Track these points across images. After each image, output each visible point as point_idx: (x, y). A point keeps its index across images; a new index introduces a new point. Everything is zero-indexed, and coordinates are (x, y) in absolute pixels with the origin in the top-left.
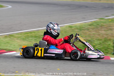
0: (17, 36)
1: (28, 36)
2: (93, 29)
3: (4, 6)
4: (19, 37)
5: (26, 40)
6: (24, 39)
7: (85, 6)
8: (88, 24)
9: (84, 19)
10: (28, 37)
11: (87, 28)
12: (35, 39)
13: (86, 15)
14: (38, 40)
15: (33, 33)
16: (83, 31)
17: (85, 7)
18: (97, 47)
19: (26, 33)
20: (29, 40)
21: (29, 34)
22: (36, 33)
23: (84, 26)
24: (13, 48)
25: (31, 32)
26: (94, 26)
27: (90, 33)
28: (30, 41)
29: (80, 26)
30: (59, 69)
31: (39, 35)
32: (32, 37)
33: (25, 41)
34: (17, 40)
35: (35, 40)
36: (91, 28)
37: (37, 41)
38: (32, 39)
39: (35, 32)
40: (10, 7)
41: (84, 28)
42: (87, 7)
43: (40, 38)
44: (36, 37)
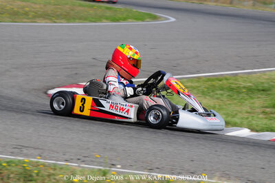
1: (214, 86)
3: (160, 17)
5: (209, 96)
6: (204, 94)
10: (213, 88)
12: (230, 94)
14: (235, 97)
15: (225, 82)
19: (209, 79)
20: (216, 96)
21: (217, 83)
22: (231, 81)
25: (219, 78)
28: (218, 99)
31: (238, 87)
32: (222, 89)
33: (207, 97)
38: (222, 95)
40: (173, 19)
43: (239, 93)
44: (231, 89)
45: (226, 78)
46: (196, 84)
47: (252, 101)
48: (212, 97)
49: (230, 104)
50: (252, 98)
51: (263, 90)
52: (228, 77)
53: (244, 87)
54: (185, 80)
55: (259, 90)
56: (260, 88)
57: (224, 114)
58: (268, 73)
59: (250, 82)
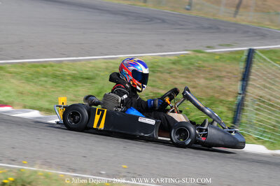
0: (12, 70)
1: (38, 72)
2: (181, 72)
4: (17, 73)
5: (33, 82)
6: (28, 80)
7: (159, 19)
8: (170, 60)
9: (160, 47)
11: (167, 69)
12: (55, 81)
13: (164, 40)
14: (59, 84)
15: (49, 68)
16: (159, 74)
17: (159, 21)
18: (193, 114)
19: (34, 65)
20: (41, 83)
21: (41, 70)
22: (54, 68)
23: (160, 64)
24: (4, 97)
25: (43, 65)
26: (183, 65)
27: (173, 80)
28: (41, 85)
29: (152, 63)
30: (125, 166)
31: (63, 74)
32: (46, 76)
33: (32, 84)
34: (12, 80)
35: (53, 82)
36: (178, 70)
37: (59, 86)
38: (46, 81)
39: (52, 66)
41: (162, 67)
42: (163, 21)
43: (64, 80)
44: (55, 76)
45: (51, 65)
46: (21, 70)
47: (76, 89)
48: (35, 83)
49: (54, 91)
50: (76, 86)
51: (87, 79)
52: (53, 64)
53: (69, 75)
54: (8, 65)
55: (83, 78)
56: (85, 76)
57: (48, 101)
58: (93, 61)
59: (75, 70)
